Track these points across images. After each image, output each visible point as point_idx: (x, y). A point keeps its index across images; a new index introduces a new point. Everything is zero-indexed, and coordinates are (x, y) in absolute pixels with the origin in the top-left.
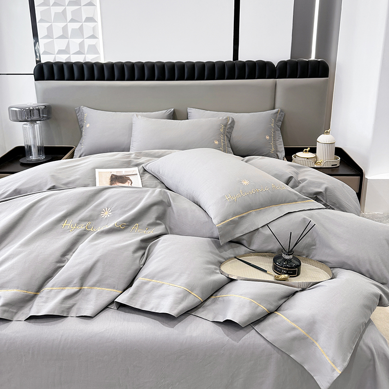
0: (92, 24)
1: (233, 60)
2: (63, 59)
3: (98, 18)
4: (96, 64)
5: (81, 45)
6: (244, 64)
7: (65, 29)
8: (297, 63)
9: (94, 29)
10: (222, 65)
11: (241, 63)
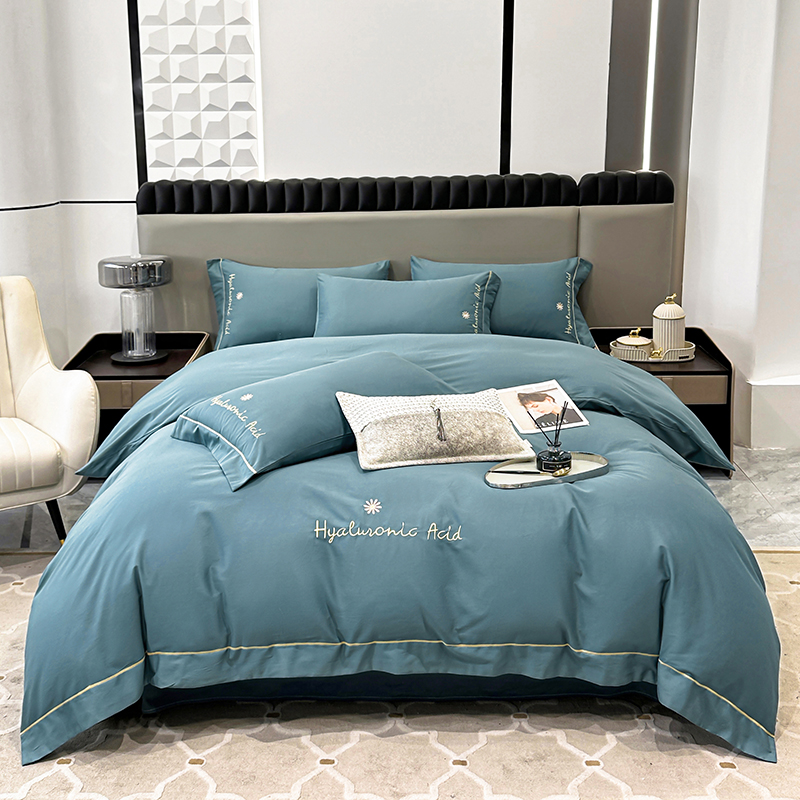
0: (244, 114)
1: (501, 173)
2: (190, 174)
3: (258, 104)
4: (252, 183)
5: (225, 149)
6: (520, 181)
7: (196, 121)
8: (615, 179)
9: (249, 122)
10: (481, 183)
11: (515, 178)
